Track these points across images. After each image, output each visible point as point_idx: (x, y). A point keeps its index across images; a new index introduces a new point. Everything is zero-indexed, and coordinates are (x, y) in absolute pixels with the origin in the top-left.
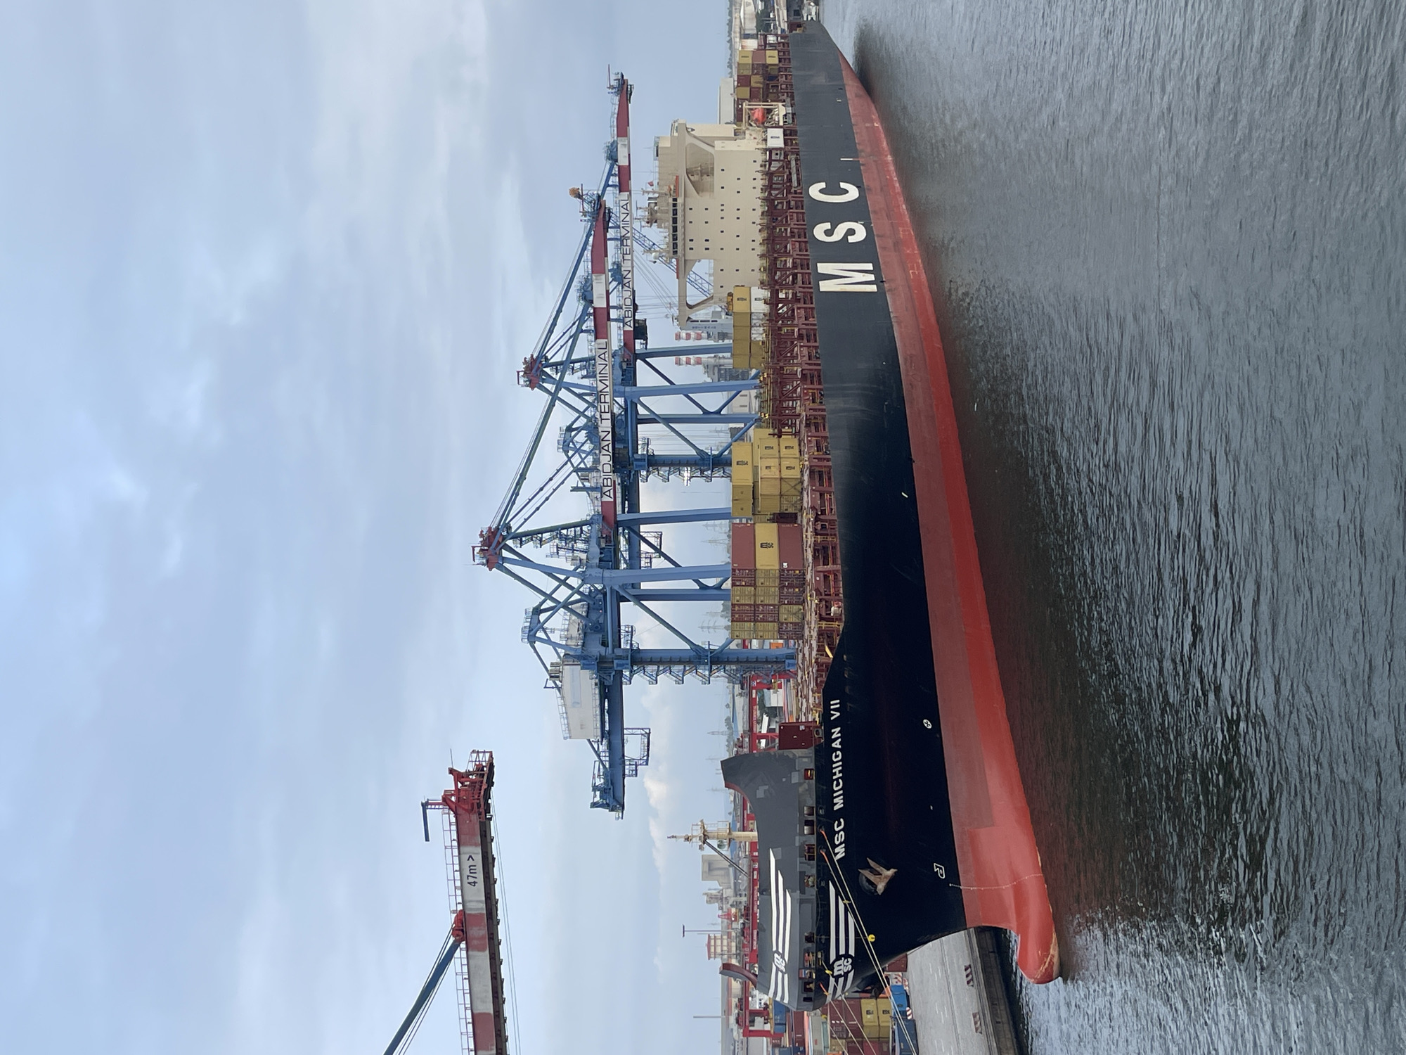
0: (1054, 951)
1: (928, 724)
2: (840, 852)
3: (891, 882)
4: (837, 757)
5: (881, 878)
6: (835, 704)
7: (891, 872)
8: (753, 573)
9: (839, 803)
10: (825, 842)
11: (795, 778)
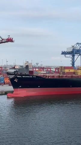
0: (10, 97)
1: (39, 87)
2: (18, 77)
3: (16, 82)
4: (28, 77)
5: (16, 80)
6: (35, 77)
7: (17, 81)
8: (65, 69)
9: (23, 77)
10: (19, 75)
11: (25, 72)
